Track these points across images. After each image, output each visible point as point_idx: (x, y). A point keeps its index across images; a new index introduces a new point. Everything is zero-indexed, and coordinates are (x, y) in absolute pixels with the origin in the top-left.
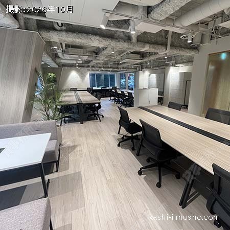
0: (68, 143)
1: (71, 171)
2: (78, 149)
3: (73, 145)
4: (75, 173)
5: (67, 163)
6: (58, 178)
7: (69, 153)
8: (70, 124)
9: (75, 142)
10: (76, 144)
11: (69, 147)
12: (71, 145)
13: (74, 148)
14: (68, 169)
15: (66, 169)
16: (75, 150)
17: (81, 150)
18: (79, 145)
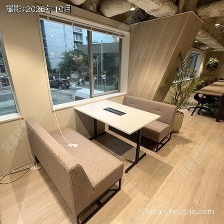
0: (184, 134)
1: (166, 160)
2: (190, 145)
3: (189, 139)
4: (167, 165)
5: (169, 151)
6: (153, 157)
7: (178, 144)
8: (203, 117)
9: (192, 137)
10: (192, 139)
11: (182, 138)
12: (187, 138)
13: (187, 143)
14: (166, 157)
15: (164, 155)
16: (185, 145)
17: (192, 149)
18: (195, 142)
